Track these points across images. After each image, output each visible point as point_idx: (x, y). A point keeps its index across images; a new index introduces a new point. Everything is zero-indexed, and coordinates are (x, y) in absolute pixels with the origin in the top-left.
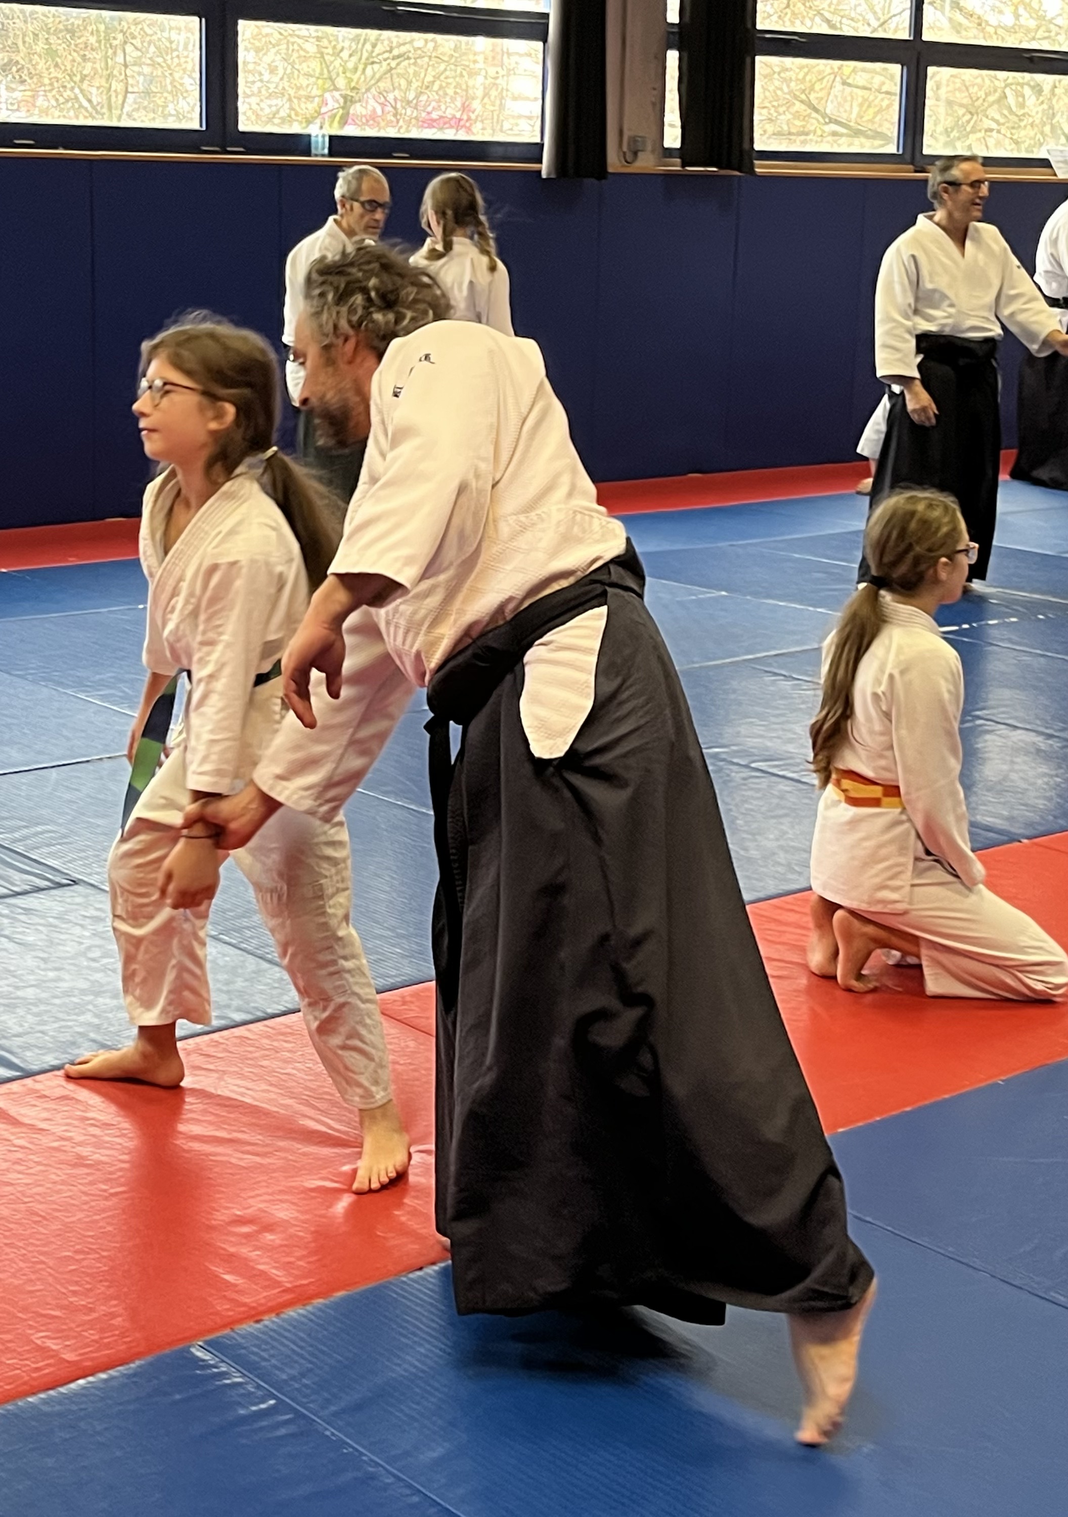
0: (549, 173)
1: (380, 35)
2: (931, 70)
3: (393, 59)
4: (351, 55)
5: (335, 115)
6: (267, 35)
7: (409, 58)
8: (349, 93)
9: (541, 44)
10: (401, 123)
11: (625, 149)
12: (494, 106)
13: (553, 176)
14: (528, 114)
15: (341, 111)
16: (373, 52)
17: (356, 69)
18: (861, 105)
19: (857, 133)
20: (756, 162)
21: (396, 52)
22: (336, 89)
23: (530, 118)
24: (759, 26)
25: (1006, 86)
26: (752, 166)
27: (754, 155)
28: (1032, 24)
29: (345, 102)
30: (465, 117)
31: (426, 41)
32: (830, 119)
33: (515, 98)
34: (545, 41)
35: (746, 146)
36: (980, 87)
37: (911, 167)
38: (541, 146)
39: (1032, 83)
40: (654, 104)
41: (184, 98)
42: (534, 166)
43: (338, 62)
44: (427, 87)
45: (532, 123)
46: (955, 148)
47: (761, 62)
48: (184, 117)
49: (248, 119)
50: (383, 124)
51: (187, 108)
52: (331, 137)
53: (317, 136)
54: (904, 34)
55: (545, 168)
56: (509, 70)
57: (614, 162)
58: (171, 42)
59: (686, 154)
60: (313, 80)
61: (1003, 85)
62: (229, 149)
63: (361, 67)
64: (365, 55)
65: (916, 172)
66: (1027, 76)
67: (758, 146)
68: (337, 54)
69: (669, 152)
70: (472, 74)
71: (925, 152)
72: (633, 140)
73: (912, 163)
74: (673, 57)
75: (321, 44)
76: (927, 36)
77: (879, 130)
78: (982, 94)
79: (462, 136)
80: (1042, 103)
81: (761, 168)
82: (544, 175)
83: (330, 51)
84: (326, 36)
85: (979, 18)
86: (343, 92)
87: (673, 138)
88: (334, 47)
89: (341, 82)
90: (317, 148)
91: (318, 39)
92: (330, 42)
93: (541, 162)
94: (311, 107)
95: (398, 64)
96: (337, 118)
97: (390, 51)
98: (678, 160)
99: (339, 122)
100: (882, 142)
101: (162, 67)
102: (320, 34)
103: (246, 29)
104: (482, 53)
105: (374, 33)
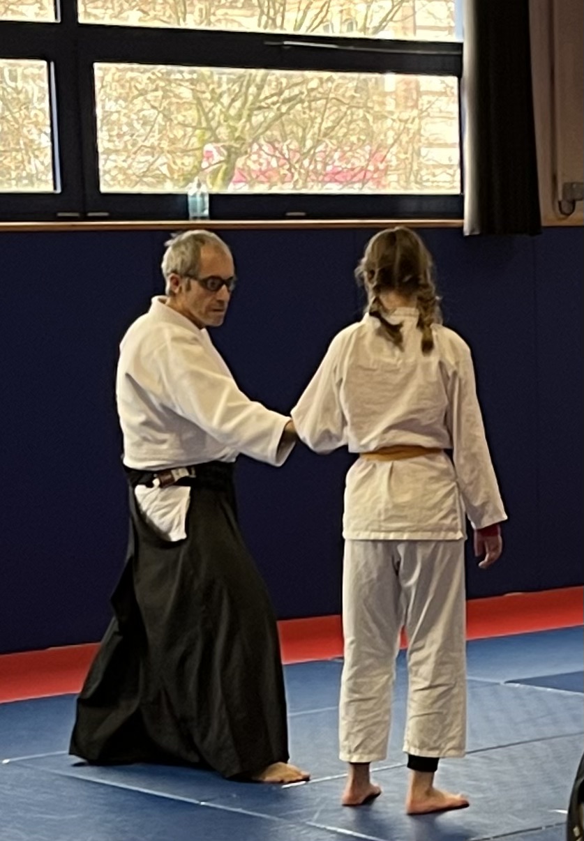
0: (472, 230)
1: (266, 75)
3: (284, 102)
4: (233, 100)
5: (217, 170)
6: (132, 79)
7: (302, 101)
8: (233, 143)
9: (455, 79)
10: (296, 176)
11: (560, 197)
12: (406, 153)
13: (477, 233)
14: (447, 162)
15: (224, 166)
16: (259, 94)
17: (239, 117)
21: (286, 94)
22: (217, 141)
23: (450, 167)
29: (229, 156)
30: (371, 168)
31: (322, 81)
33: (430, 145)
34: (460, 76)
38: (460, 198)
41: (37, 157)
42: (455, 222)
43: (217, 110)
44: (325, 135)
45: (451, 172)
48: (39, 180)
49: (114, 178)
50: (275, 179)
51: (41, 168)
53: (194, 196)
55: (467, 223)
56: (422, 111)
57: (548, 215)
58: (19, 92)
60: (189, 130)
62: (90, 214)
63: (245, 113)
64: (251, 98)
68: (216, 98)
70: (380, 117)
72: (568, 187)
75: (198, 88)
79: (369, 189)
82: (467, 231)
83: (208, 95)
84: (201, 79)
86: (227, 144)
88: (213, 91)
89: (223, 132)
90: (195, 210)
91: (192, 81)
92: (208, 85)
93: (461, 216)
94: (189, 161)
95: (289, 109)
96: (220, 175)
97: (280, 93)
99: (223, 179)
101: (8, 121)
102: (195, 76)
103: (106, 74)
104: (391, 93)
105: (259, 73)
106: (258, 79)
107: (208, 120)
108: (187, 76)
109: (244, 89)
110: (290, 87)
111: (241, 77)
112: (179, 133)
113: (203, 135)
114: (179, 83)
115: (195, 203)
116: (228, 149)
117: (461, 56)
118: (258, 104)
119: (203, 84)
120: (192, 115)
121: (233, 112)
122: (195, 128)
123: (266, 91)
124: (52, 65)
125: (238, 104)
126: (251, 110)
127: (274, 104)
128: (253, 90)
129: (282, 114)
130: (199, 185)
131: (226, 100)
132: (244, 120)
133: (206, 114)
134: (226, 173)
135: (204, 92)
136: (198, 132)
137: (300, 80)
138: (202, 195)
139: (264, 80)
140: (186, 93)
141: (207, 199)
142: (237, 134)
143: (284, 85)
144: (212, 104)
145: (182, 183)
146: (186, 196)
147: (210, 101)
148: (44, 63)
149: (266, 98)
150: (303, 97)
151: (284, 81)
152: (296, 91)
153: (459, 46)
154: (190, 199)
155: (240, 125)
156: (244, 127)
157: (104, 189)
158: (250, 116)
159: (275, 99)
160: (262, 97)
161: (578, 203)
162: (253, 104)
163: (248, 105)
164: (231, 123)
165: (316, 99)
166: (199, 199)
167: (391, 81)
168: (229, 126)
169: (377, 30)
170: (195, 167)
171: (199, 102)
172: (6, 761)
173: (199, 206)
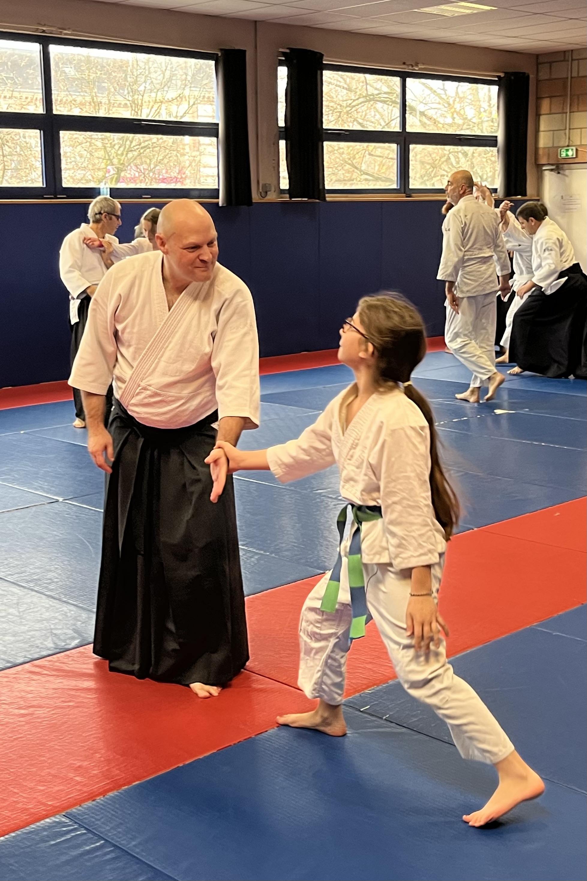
0: (223, 204)
1: (134, 137)
2: (411, 146)
3: (142, 148)
4: (120, 147)
5: (113, 177)
6: (76, 138)
7: (149, 148)
8: (119, 166)
9: (216, 139)
10: (147, 180)
11: (261, 190)
12: (194, 170)
13: (225, 205)
14: (212, 175)
15: (116, 176)
16: (131, 145)
17: (122, 154)
18: (379, 165)
19: (377, 179)
20: (327, 195)
21: (143, 145)
22: (113, 165)
23: (213, 176)
24: (325, 127)
25: (450, 153)
26: (325, 197)
27: (326, 192)
28: (461, 122)
29: (118, 171)
30: (179, 177)
31: (158, 139)
32: (364, 172)
33: (205, 167)
34: (218, 137)
35: (321, 187)
36: (437, 154)
37: (404, 195)
38: (218, 190)
39: (462, 151)
40: (274, 167)
41: (35, 171)
42: (215, 200)
43: (113, 151)
44: (160, 162)
45: (214, 179)
46: (426, 185)
47: (326, 144)
48: (35, 181)
49: (68, 181)
50: (138, 181)
51: (37, 176)
52: (111, 189)
53: (103, 188)
54: (397, 128)
55: (221, 201)
56: (201, 152)
57: (255, 197)
58: (27, 143)
59: (291, 192)
60: (101, 160)
61: (448, 153)
62: (58, 196)
63: (125, 153)
64: (127, 146)
65: (407, 197)
66: (460, 148)
67: (327, 187)
68: (113, 147)
69: (283, 191)
70: (183, 155)
71: (411, 187)
72: (264, 186)
73: (404, 193)
74: (282, 144)
75: (104, 142)
76: (408, 129)
77: (388, 177)
78: (438, 158)
79: (179, 186)
80: (468, 161)
81: (329, 198)
82: (220, 204)
83: (109, 145)
84: (106, 138)
85: (435, 120)
86: (117, 166)
87: (285, 184)
88: (111, 143)
89: (115, 161)
91: (102, 139)
92: (109, 140)
93: (218, 198)
94: (101, 174)
95: (144, 151)
96: (114, 179)
97: (140, 145)
98: (288, 195)
99: (115, 181)
100: (390, 183)
101: (22, 156)
102: (103, 137)
103: (64, 135)
104: (187, 144)
105: (131, 136)
106: (130, 138)
107: (109, 156)
108: (100, 137)
109: (124, 142)
110: (144, 142)
111: (123, 137)
112: (96, 161)
113: (107, 162)
114: (97, 140)
115: (103, 191)
116: (118, 168)
117: (218, 129)
118: (130, 149)
119: (106, 140)
120: (101, 153)
121: (119, 152)
122: (103, 159)
123: (134, 143)
124: (42, 132)
125: (122, 149)
126: (127, 151)
127: (137, 149)
128: (128, 143)
129: (141, 153)
130: (105, 184)
131: (117, 147)
132: (124, 156)
133: (108, 153)
134: (116, 179)
135: (107, 144)
136: (105, 161)
137: (148, 139)
138: (107, 188)
139: (133, 139)
140: (99, 144)
141: (109, 190)
142: (122, 162)
143: (142, 141)
144: (110, 149)
145: (98, 183)
146: (99, 189)
147: (110, 147)
148: (38, 131)
149: (134, 146)
150: (150, 146)
151: (142, 140)
152: (146, 143)
153: (218, 124)
154: (101, 190)
155: (123, 158)
156: (124, 159)
157: (64, 185)
158: (127, 154)
159: (138, 147)
160: (132, 146)
161: (269, 193)
162: (128, 149)
163: (126, 150)
164: (119, 157)
165: (155, 147)
166: (105, 190)
167: (187, 139)
168: (118, 159)
169: (182, 117)
170: (103, 176)
171: (105, 148)
172: (22, 432)
173: (105, 192)
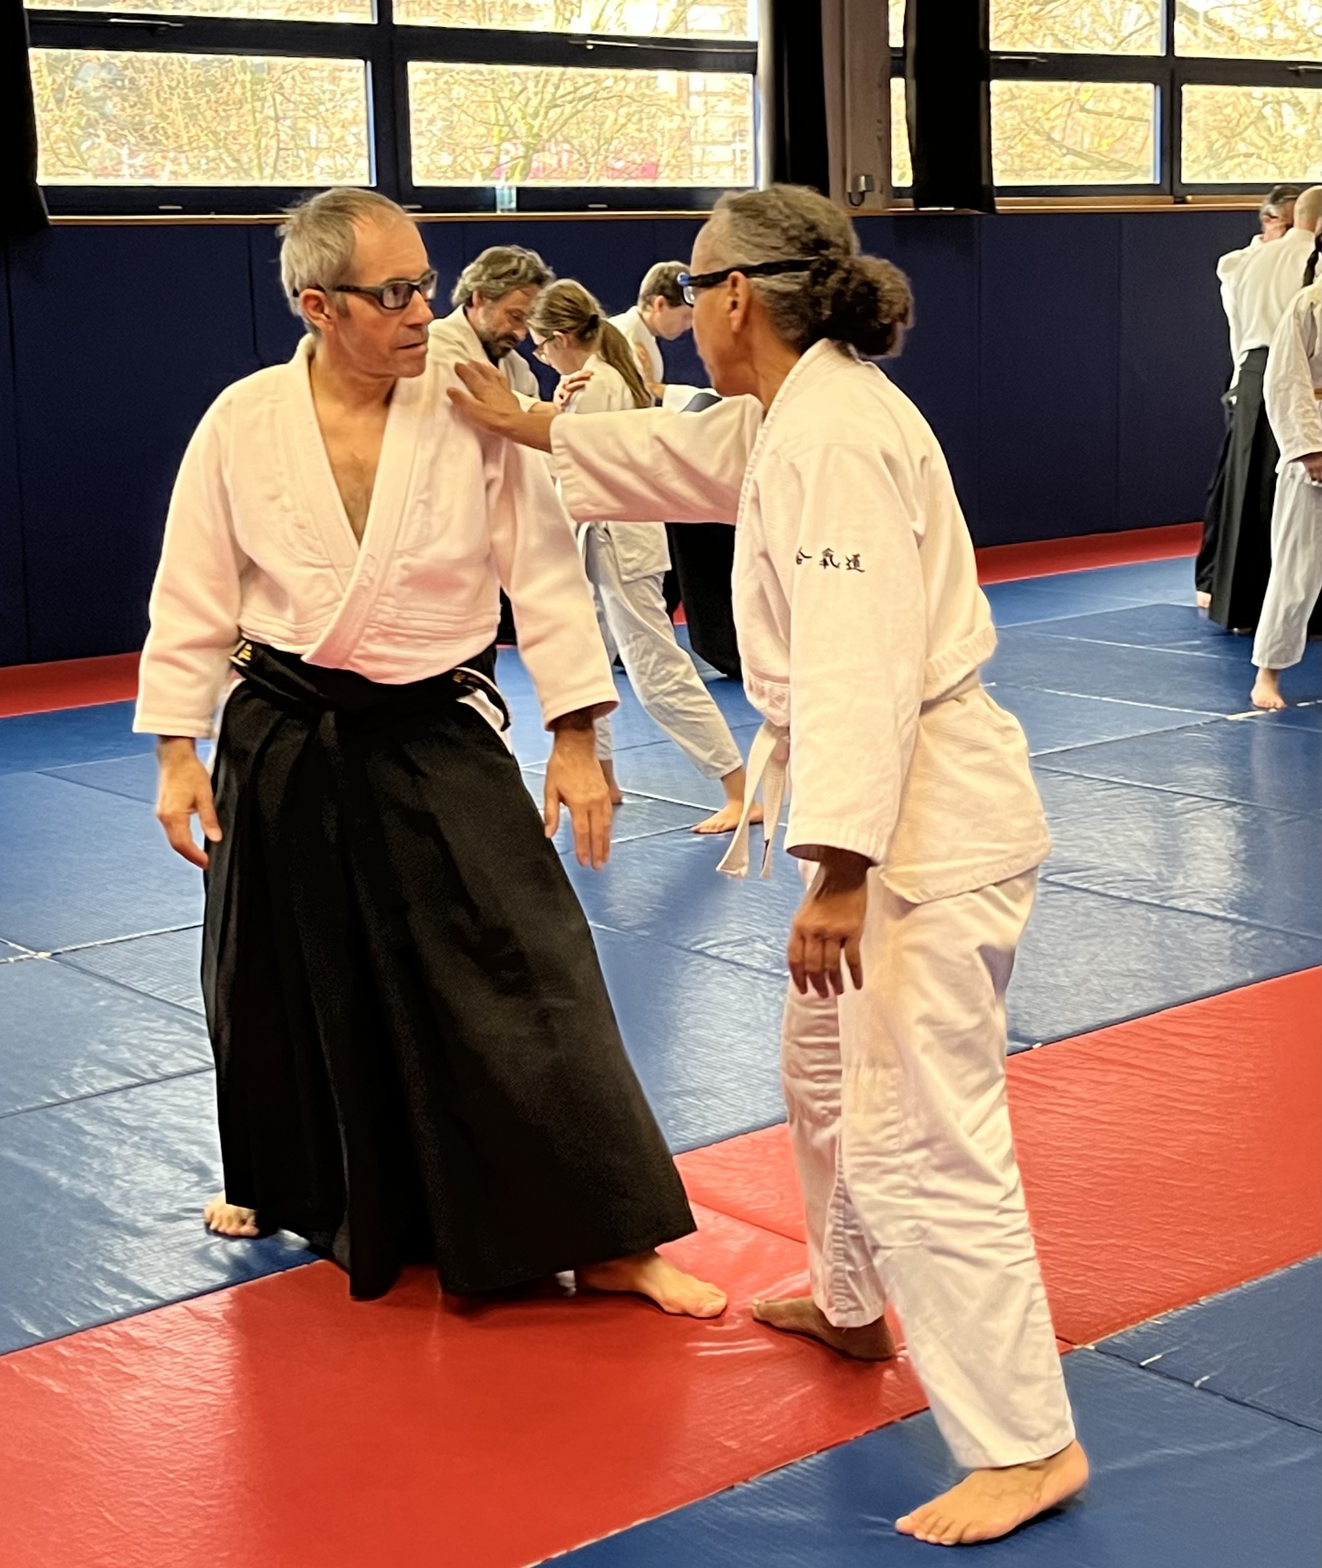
2: (1185, 88)
3: (578, 101)
5: (516, 165)
7: (597, 99)
8: (530, 140)
9: (750, 76)
11: (850, 190)
15: (522, 162)
16: (555, 93)
17: (536, 115)
19: (1098, 165)
20: (996, 199)
21: (582, 92)
22: (517, 137)
24: (993, 47)
26: (992, 204)
27: (995, 191)
29: (527, 152)
32: (1068, 149)
34: (754, 73)
35: (984, 182)
36: (1234, 105)
37: (1170, 198)
40: (879, 139)
43: (516, 107)
47: (997, 87)
52: (519, 190)
53: (502, 189)
54: (1156, 49)
65: (1176, 203)
67: (997, 182)
69: (900, 192)
71: (1184, 180)
73: (1171, 194)
74: (898, 85)
75: (497, 86)
76: (1178, 53)
81: (1002, 205)
87: (903, 175)
89: (521, 128)
90: (502, 203)
95: (584, 106)
97: (576, 91)
98: (910, 201)
99: (521, 174)
103: (417, 71)
105: (557, 71)
106: (557, 78)
107: (507, 117)
108: (489, 75)
109: (541, 87)
110: (586, 84)
111: (538, 74)
112: (480, 130)
113: (500, 132)
114: (480, 82)
115: (503, 196)
116: (527, 146)
117: (756, 55)
118: (555, 103)
119: (503, 82)
120: (490, 112)
121: (530, 110)
122: (494, 125)
123: (562, 90)
124: (369, 63)
125: (535, 102)
126: (548, 109)
128: (550, 89)
129: (578, 111)
130: (507, 179)
131: (523, 98)
132: (541, 117)
133: (504, 112)
135: (503, 91)
136: (496, 129)
137: (595, 77)
138: (510, 188)
139: (561, 78)
140: (486, 92)
141: (514, 192)
143: (580, 83)
145: (486, 178)
148: (361, 62)
149: (562, 96)
150: (597, 95)
151: (582, 79)
152: (591, 88)
153: (754, 45)
154: (498, 193)
156: (542, 125)
158: (546, 113)
159: (571, 96)
160: (559, 95)
161: (868, 195)
162: (550, 101)
163: (545, 104)
164: (529, 120)
165: (609, 97)
166: (506, 192)
168: (527, 123)
169: (671, 29)
170: (492, 163)
171: (499, 100)
173: (506, 199)
